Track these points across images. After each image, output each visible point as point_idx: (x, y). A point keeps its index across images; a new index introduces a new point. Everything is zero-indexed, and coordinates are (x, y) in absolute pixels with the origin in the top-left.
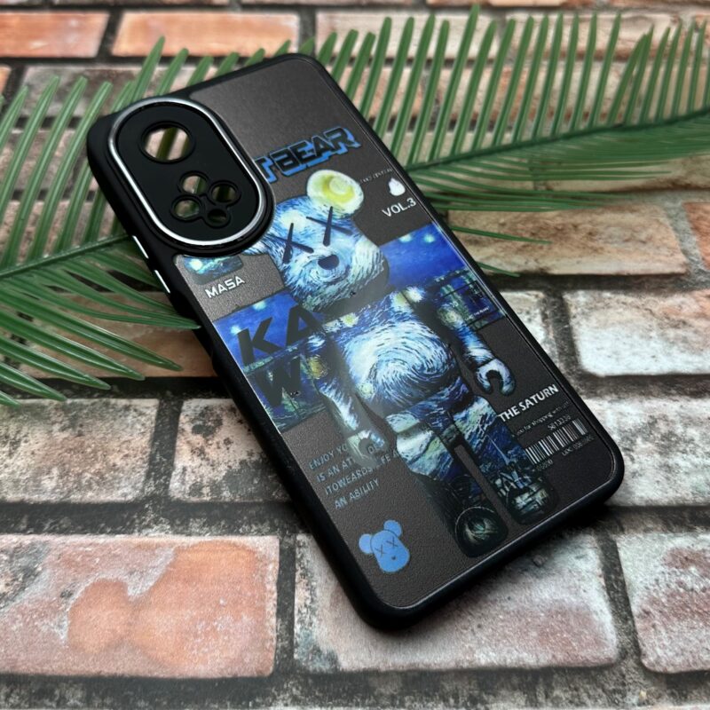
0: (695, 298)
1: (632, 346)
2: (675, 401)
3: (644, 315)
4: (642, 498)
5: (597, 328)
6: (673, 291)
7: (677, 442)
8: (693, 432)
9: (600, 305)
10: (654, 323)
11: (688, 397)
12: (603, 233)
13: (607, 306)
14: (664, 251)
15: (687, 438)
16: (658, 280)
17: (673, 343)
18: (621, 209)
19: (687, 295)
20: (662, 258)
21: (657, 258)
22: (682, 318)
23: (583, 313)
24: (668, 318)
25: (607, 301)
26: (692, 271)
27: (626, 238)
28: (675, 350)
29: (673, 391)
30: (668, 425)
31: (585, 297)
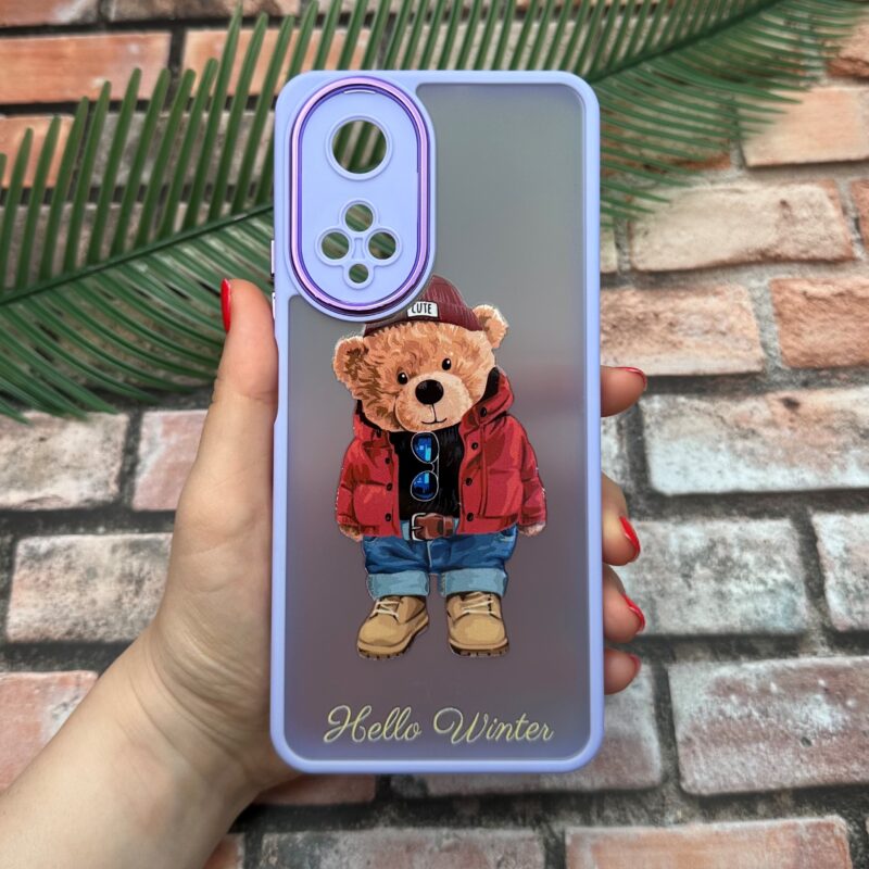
0: (767, 401)
1: (700, 460)
2: (735, 522)
3: (715, 424)
4: (694, 626)
5: (669, 439)
6: (747, 394)
7: (732, 568)
8: (749, 557)
9: (674, 412)
10: (724, 433)
11: (747, 518)
12: (682, 324)
13: (681, 414)
14: (743, 344)
15: (742, 563)
16: (733, 381)
17: (740, 456)
18: (704, 292)
19: (760, 398)
20: (740, 353)
21: (735, 353)
22: (752, 426)
23: (657, 422)
24: (738, 426)
25: (681, 407)
26: (769, 369)
27: (706, 328)
28: (741, 465)
29: (735, 512)
30: (725, 548)
31: (659, 402)
